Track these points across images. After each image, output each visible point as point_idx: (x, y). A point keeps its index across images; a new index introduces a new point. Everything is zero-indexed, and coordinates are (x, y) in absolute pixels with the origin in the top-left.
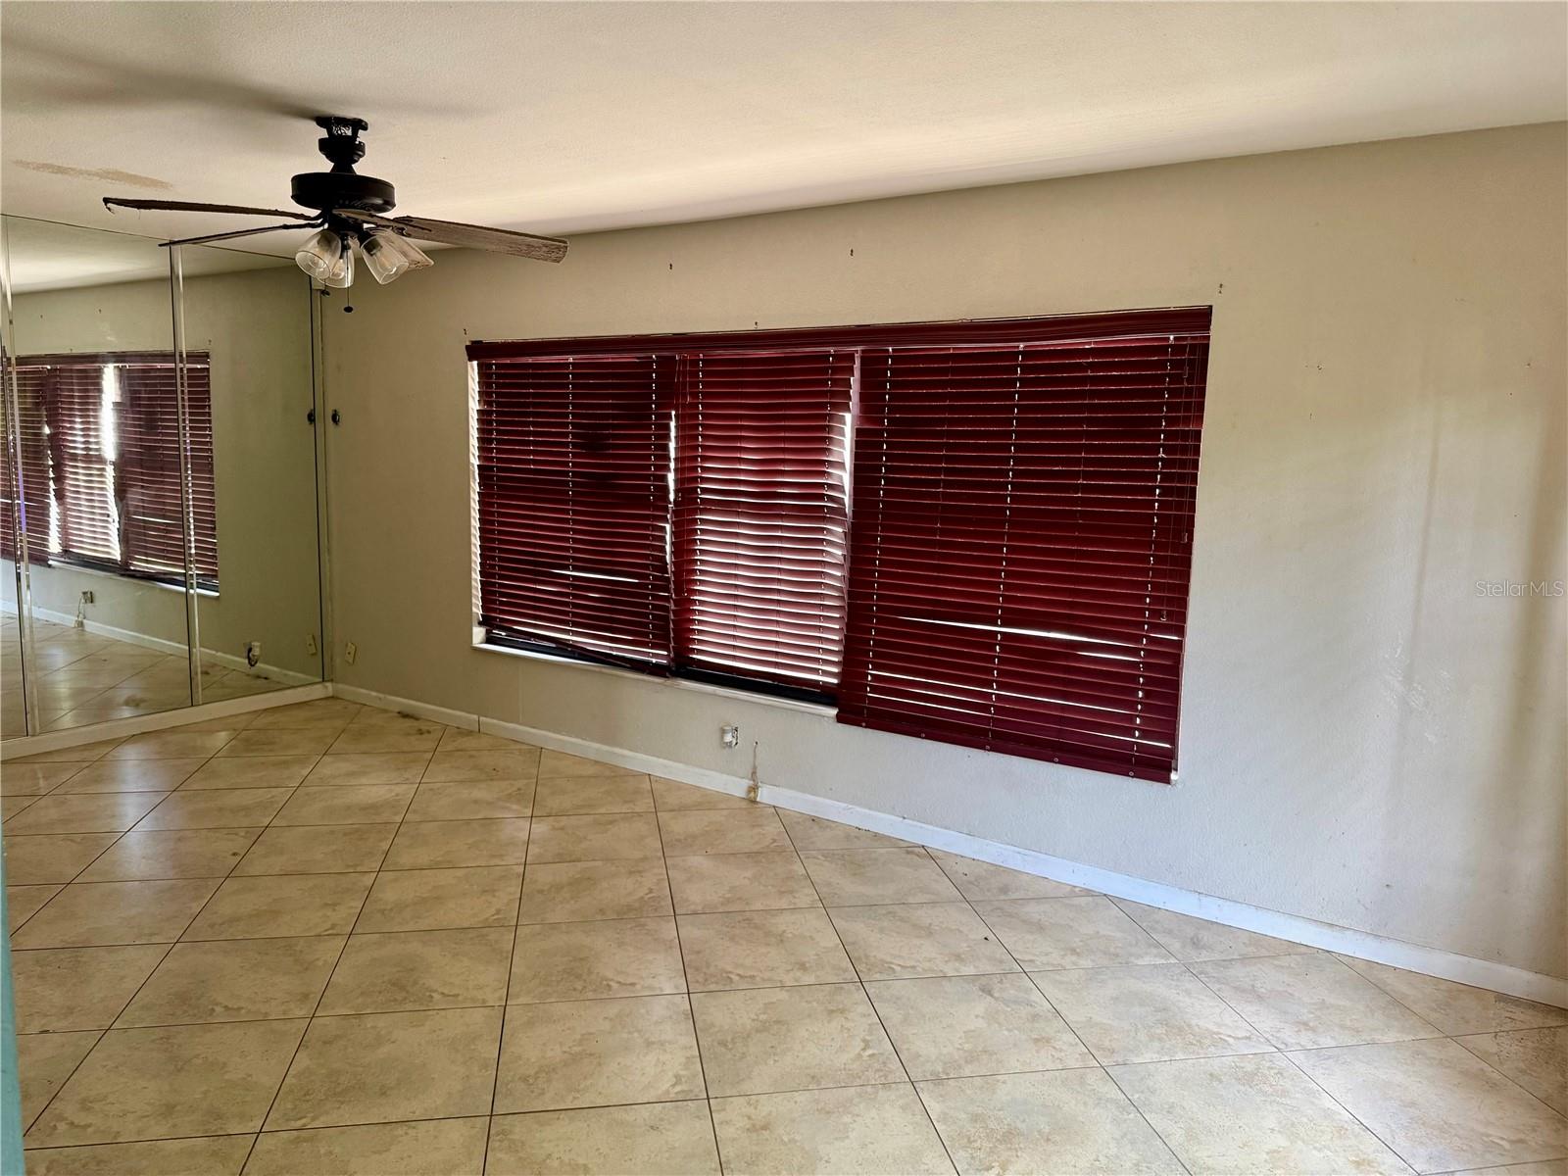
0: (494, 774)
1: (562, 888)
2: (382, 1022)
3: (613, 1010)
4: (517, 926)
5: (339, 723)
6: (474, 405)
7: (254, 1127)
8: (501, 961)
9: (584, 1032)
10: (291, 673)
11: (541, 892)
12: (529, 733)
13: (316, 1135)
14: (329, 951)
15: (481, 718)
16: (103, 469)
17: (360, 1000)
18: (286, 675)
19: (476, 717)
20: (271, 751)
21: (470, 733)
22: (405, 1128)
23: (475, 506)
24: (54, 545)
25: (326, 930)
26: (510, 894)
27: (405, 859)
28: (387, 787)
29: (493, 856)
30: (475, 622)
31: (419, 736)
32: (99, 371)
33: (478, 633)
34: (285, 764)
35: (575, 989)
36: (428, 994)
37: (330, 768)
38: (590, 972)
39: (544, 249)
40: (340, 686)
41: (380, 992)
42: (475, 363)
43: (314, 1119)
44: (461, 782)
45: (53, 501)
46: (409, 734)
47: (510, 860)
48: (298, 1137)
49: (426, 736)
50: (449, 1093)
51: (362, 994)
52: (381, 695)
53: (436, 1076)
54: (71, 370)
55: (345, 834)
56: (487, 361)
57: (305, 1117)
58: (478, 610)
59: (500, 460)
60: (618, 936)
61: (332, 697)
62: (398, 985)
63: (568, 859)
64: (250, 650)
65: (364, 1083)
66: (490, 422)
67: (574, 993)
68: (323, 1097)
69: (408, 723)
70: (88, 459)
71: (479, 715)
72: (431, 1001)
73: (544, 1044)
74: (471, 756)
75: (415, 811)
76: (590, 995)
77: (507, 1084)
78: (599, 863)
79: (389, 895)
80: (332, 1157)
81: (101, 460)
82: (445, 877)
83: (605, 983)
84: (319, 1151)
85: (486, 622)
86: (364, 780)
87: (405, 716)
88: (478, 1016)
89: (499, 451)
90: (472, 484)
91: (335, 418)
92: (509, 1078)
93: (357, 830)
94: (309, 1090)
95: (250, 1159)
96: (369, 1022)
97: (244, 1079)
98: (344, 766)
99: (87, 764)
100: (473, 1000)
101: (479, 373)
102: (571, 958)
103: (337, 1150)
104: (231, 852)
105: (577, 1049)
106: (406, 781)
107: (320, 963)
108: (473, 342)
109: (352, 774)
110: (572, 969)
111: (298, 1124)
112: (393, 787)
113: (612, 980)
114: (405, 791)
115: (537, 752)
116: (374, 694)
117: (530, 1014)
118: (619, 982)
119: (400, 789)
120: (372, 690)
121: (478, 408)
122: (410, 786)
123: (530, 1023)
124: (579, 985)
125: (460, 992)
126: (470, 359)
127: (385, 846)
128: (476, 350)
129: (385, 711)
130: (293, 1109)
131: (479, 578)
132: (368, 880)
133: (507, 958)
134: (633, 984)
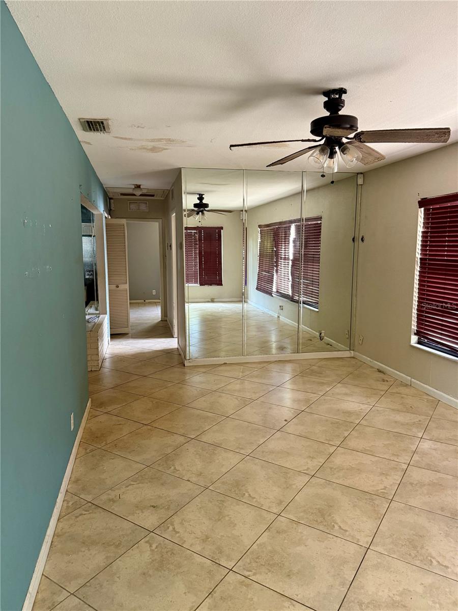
0: (410, 410)
1: (424, 485)
2: (306, 531)
3: (429, 580)
4: (392, 500)
5: (350, 369)
6: (420, 229)
7: (230, 565)
8: (376, 519)
9: (406, 588)
10: (340, 345)
11: (411, 484)
12: (434, 392)
13: (250, 585)
14: (300, 481)
15: (412, 379)
16: (288, 263)
17: (302, 514)
18: (338, 345)
19: (410, 378)
20: (320, 377)
21: (406, 385)
22: (290, 603)
23: (417, 277)
24: (274, 290)
25: (304, 470)
26: (395, 479)
27: (352, 443)
28: (358, 404)
29: (394, 455)
30: (413, 333)
31: (382, 382)
32: (290, 226)
33: (414, 339)
34: (322, 384)
35: (410, 555)
36: (333, 524)
37: (340, 389)
38: (422, 548)
39: (436, 135)
40: (357, 353)
41: (312, 513)
42: (423, 209)
43: (255, 574)
44: (393, 410)
45: (275, 274)
46: (378, 381)
47: (401, 460)
48: (243, 582)
49: (385, 383)
50: (319, 592)
51: (304, 511)
52: (372, 360)
53: (317, 577)
54: (282, 227)
55: (332, 423)
56: (428, 207)
57: (251, 571)
58: (414, 327)
59: (430, 255)
60: (447, 529)
61: (353, 357)
62: (321, 513)
63: (433, 469)
64: (321, 334)
65: (283, 564)
66: (427, 237)
67: (409, 556)
68: (263, 564)
69: (381, 375)
70: (285, 259)
71: (412, 378)
72: (332, 529)
73: (380, 585)
74: (402, 397)
75: (366, 420)
76: (418, 563)
77: (350, 603)
78: (450, 477)
79: (338, 460)
80: (251, 602)
81: (288, 259)
82: (367, 460)
83: (429, 558)
84: (248, 595)
85: (418, 333)
86: (350, 399)
87: (379, 371)
88: (352, 548)
89: (430, 251)
90: (416, 267)
91: (362, 240)
92: (353, 599)
93: (337, 423)
94: (259, 557)
95: (221, 583)
96: (301, 528)
97: (239, 536)
98: (344, 390)
99: (256, 369)
100: (353, 537)
101: (424, 213)
102: (414, 533)
103: (255, 599)
104: (284, 420)
105: (398, 598)
106: (368, 404)
107: (294, 487)
108: (422, 199)
109: (346, 394)
110: (413, 540)
111: (247, 573)
112: (361, 405)
113: (434, 558)
114: (366, 408)
115: (435, 403)
116: (369, 359)
117: (379, 560)
118: (438, 562)
119: (363, 407)
120: (368, 357)
121: (422, 230)
122: (369, 406)
123: (377, 567)
124: (413, 553)
125: (348, 530)
126: (420, 208)
127: (346, 434)
128: (423, 203)
129: (372, 367)
130: (249, 564)
131: (416, 312)
132: (332, 449)
133: (380, 518)
134: (447, 567)
